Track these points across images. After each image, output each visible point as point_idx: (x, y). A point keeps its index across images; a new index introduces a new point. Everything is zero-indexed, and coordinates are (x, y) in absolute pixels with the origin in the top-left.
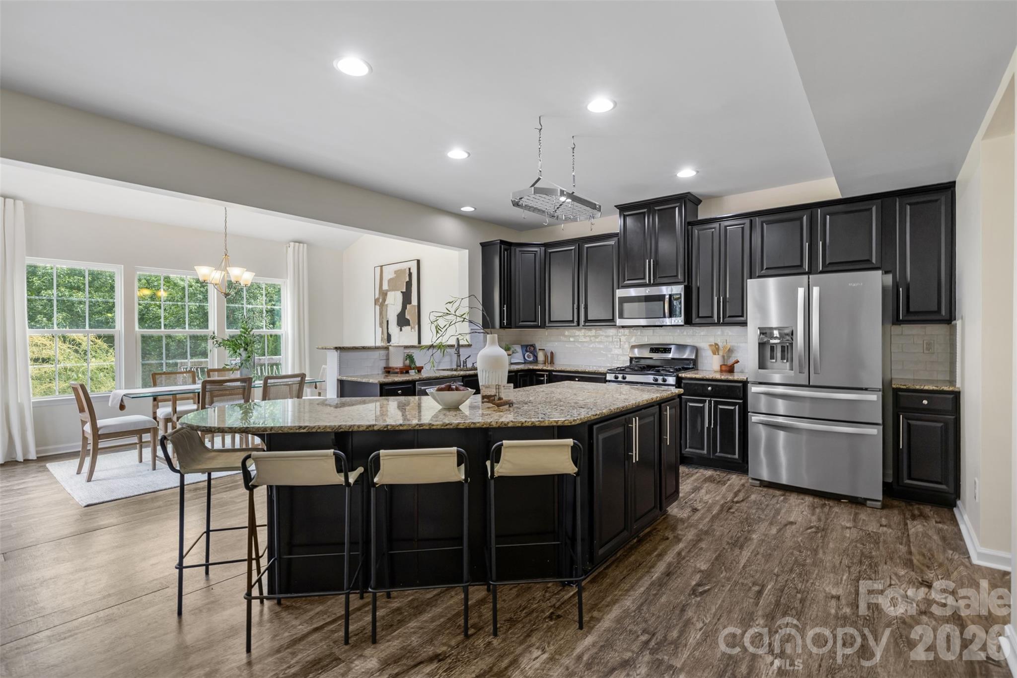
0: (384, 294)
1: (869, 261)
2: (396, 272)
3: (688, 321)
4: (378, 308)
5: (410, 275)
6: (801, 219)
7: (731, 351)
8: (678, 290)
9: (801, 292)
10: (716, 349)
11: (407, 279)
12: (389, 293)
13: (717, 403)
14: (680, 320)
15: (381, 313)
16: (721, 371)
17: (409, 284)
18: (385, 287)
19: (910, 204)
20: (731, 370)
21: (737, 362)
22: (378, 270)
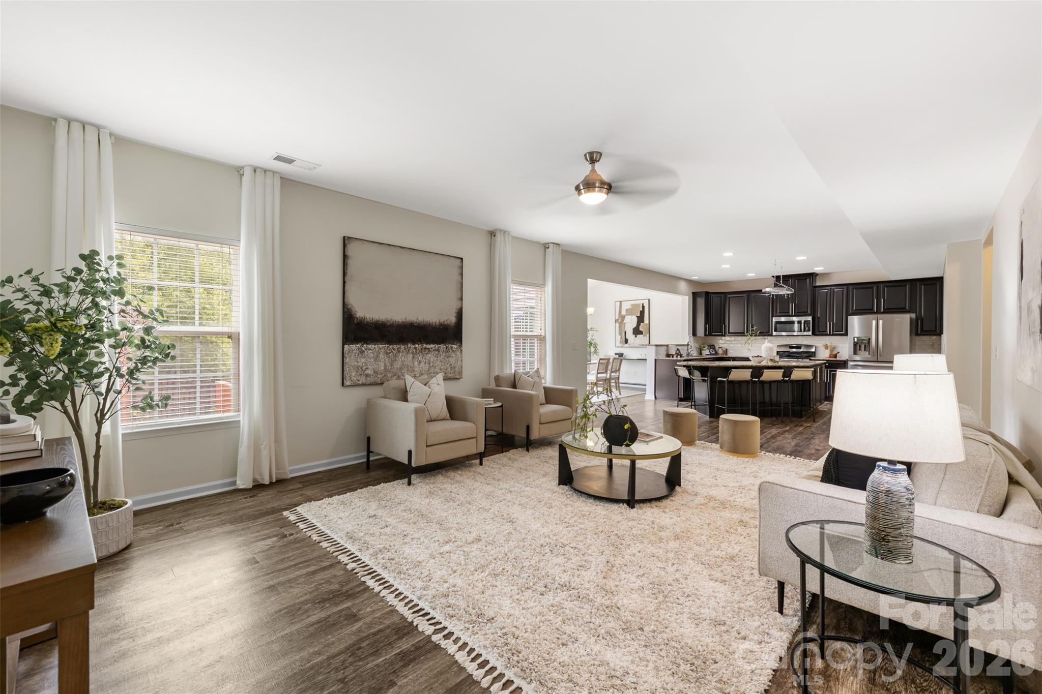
0: (623, 318)
1: (905, 308)
2: (632, 305)
3: (814, 334)
4: (617, 325)
5: (643, 307)
6: (873, 288)
7: (834, 348)
8: (810, 318)
9: (874, 322)
10: (826, 347)
11: (641, 309)
12: (626, 317)
13: (830, 371)
14: (810, 333)
15: (620, 327)
16: (830, 357)
17: (642, 312)
18: (624, 313)
19: (924, 285)
20: (835, 356)
21: (839, 353)
22: (618, 304)
